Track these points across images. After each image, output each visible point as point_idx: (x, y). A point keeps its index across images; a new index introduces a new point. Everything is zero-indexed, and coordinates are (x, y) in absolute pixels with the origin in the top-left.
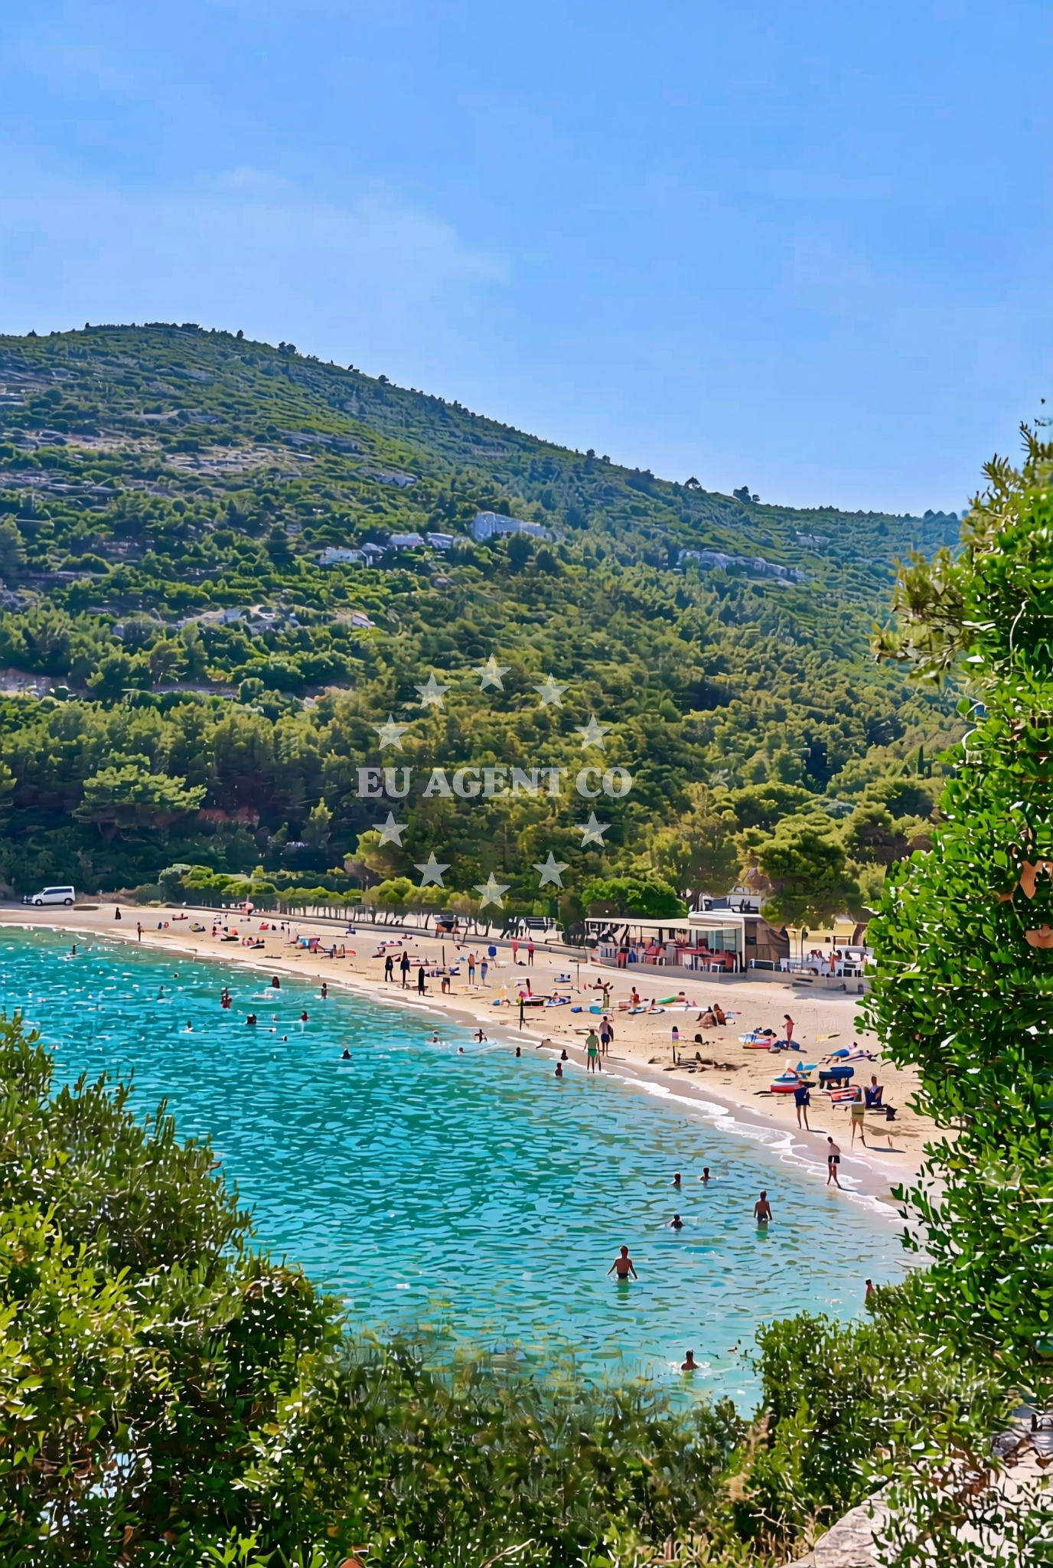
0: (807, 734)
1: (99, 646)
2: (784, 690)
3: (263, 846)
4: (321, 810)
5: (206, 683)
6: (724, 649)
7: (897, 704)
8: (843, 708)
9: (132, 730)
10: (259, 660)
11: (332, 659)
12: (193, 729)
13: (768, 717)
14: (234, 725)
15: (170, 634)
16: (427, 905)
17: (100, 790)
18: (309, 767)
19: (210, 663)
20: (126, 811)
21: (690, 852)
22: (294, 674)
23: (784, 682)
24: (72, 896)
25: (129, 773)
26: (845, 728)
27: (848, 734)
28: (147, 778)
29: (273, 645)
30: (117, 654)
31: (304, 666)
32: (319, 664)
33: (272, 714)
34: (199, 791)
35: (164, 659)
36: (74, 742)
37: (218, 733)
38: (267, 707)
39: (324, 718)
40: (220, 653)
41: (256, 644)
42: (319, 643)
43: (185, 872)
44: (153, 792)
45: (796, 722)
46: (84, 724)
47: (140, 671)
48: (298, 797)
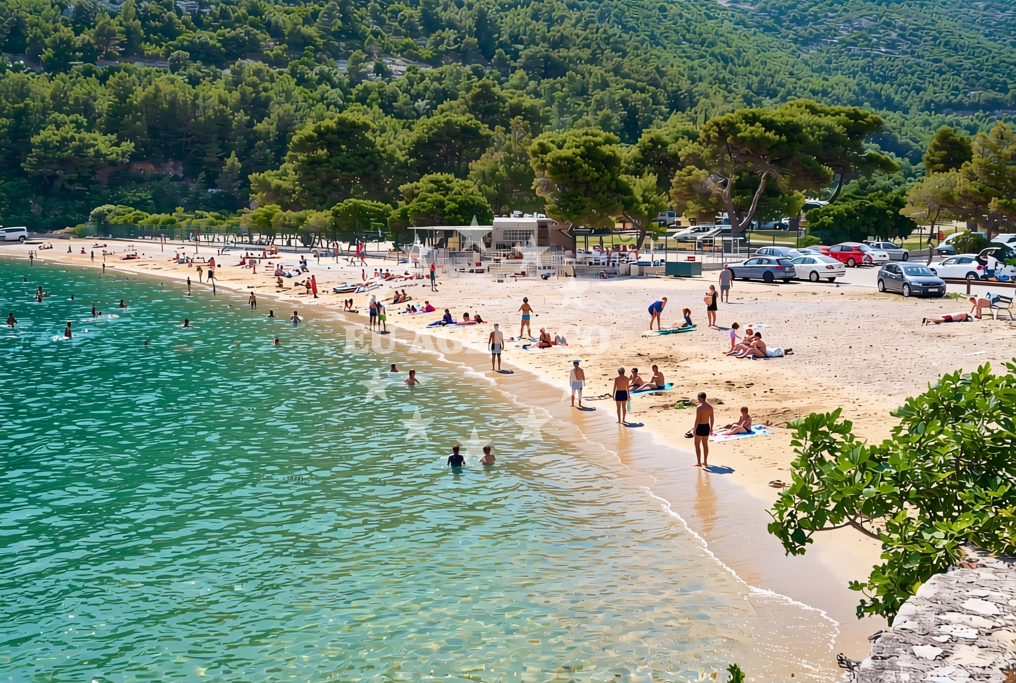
0: (624, 101)
1: (50, 26)
2: (610, 65)
3: (185, 192)
4: (233, 160)
5: (142, 56)
6: (566, 28)
7: (693, 81)
8: (654, 83)
9: (72, 94)
10: (188, 36)
11: (247, 33)
12: (123, 94)
13: (596, 86)
14: (157, 89)
15: (113, 15)
16: (288, 226)
17: (45, 145)
18: (222, 123)
19: (147, 40)
20: (64, 163)
21: (505, 174)
22: (214, 46)
23: (611, 59)
24: (25, 233)
25: (68, 131)
26: (654, 97)
27: (656, 102)
28: (84, 134)
29: (198, 23)
30: (66, 32)
31: (225, 41)
32: (234, 39)
33: (194, 81)
34: (128, 146)
35: (106, 35)
36: (22, 105)
37: (147, 97)
38: (190, 77)
39: (236, 83)
40: (155, 30)
41: (185, 23)
42: (238, 20)
43: (110, 211)
44: (88, 146)
45: (617, 90)
46: (29, 90)
47: (86, 48)
48: (213, 152)
